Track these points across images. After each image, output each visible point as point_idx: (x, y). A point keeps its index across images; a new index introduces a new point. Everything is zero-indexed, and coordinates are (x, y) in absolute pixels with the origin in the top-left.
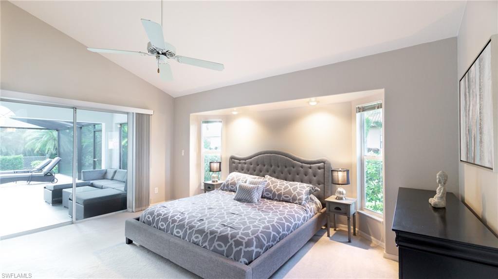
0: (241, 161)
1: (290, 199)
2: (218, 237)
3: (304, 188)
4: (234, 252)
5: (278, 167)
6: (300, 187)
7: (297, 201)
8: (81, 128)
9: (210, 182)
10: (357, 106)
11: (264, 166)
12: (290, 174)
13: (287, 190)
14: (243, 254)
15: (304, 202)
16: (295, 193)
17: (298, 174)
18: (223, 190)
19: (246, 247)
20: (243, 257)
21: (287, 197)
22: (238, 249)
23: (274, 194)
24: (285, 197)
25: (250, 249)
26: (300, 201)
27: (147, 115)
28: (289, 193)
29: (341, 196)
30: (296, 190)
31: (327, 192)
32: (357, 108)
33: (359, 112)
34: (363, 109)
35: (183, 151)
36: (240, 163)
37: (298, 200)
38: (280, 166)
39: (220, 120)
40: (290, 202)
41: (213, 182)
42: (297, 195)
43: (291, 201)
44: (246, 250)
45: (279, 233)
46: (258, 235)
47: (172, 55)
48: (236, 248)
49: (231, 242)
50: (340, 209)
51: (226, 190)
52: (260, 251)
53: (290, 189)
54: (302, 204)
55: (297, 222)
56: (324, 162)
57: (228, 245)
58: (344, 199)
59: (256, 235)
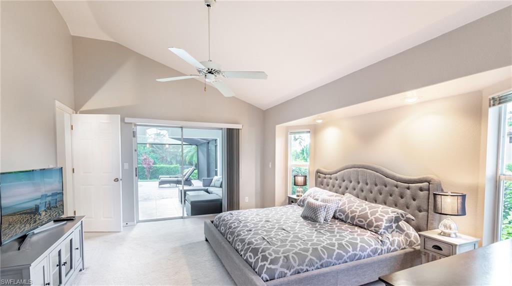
0: (327, 176)
1: (365, 225)
2: (252, 248)
3: (387, 213)
4: (259, 266)
5: (367, 184)
6: (381, 212)
7: (373, 228)
8: (208, 143)
9: (294, 196)
10: (491, 97)
11: (351, 182)
12: (381, 194)
13: (362, 213)
14: (265, 270)
15: (382, 231)
16: (372, 218)
17: (391, 195)
18: (299, 205)
19: (269, 264)
20: (265, 273)
21: (362, 222)
22: (263, 264)
23: (347, 216)
24: (359, 221)
25: (273, 267)
26: (377, 229)
27: (236, 129)
28: (365, 217)
29: (447, 231)
30: (375, 215)
31: (432, 224)
32: (490, 100)
33: (494, 105)
34: (500, 100)
35: (270, 163)
36: (325, 178)
37: (375, 227)
38: (369, 184)
39: (309, 130)
40: (365, 229)
41: (298, 196)
42: (374, 221)
43: (366, 227)
44: (269, 266)
45: (321, 259)
46: (288, 255)
47: (218, 72)
48: (261, 262)
49: (260, 255)
50: (440, 249)
52: (286, 272)
53: (367, 213)
54: (379, 233)
55: (357, 253)
56: (429, 182)
57: (257, 257)
58: (453, 235)
59: (286, 255)
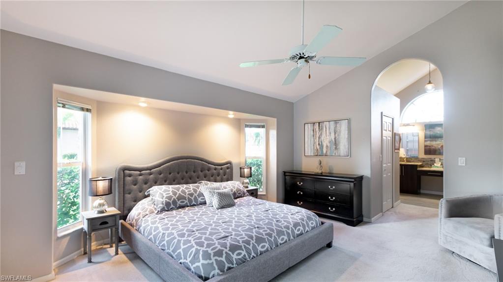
5: (194, 172)
12: (205, 177)
17: (212, 176)
36: (140, 175)
51: (172, 209)
